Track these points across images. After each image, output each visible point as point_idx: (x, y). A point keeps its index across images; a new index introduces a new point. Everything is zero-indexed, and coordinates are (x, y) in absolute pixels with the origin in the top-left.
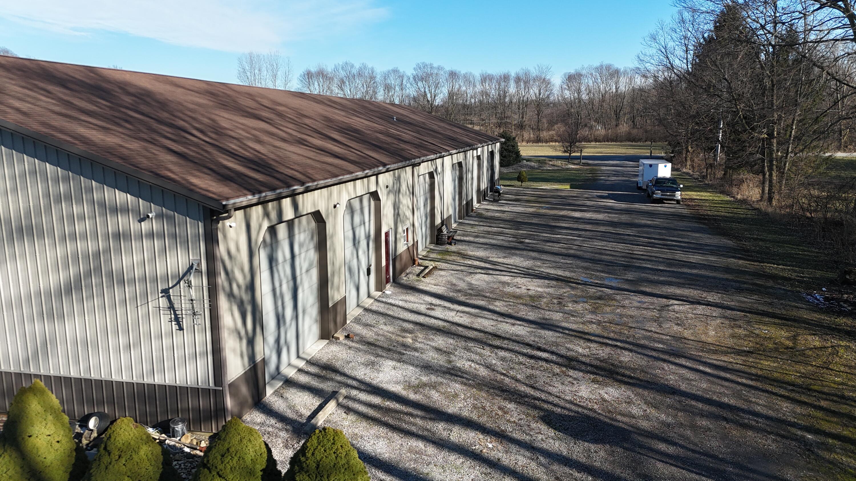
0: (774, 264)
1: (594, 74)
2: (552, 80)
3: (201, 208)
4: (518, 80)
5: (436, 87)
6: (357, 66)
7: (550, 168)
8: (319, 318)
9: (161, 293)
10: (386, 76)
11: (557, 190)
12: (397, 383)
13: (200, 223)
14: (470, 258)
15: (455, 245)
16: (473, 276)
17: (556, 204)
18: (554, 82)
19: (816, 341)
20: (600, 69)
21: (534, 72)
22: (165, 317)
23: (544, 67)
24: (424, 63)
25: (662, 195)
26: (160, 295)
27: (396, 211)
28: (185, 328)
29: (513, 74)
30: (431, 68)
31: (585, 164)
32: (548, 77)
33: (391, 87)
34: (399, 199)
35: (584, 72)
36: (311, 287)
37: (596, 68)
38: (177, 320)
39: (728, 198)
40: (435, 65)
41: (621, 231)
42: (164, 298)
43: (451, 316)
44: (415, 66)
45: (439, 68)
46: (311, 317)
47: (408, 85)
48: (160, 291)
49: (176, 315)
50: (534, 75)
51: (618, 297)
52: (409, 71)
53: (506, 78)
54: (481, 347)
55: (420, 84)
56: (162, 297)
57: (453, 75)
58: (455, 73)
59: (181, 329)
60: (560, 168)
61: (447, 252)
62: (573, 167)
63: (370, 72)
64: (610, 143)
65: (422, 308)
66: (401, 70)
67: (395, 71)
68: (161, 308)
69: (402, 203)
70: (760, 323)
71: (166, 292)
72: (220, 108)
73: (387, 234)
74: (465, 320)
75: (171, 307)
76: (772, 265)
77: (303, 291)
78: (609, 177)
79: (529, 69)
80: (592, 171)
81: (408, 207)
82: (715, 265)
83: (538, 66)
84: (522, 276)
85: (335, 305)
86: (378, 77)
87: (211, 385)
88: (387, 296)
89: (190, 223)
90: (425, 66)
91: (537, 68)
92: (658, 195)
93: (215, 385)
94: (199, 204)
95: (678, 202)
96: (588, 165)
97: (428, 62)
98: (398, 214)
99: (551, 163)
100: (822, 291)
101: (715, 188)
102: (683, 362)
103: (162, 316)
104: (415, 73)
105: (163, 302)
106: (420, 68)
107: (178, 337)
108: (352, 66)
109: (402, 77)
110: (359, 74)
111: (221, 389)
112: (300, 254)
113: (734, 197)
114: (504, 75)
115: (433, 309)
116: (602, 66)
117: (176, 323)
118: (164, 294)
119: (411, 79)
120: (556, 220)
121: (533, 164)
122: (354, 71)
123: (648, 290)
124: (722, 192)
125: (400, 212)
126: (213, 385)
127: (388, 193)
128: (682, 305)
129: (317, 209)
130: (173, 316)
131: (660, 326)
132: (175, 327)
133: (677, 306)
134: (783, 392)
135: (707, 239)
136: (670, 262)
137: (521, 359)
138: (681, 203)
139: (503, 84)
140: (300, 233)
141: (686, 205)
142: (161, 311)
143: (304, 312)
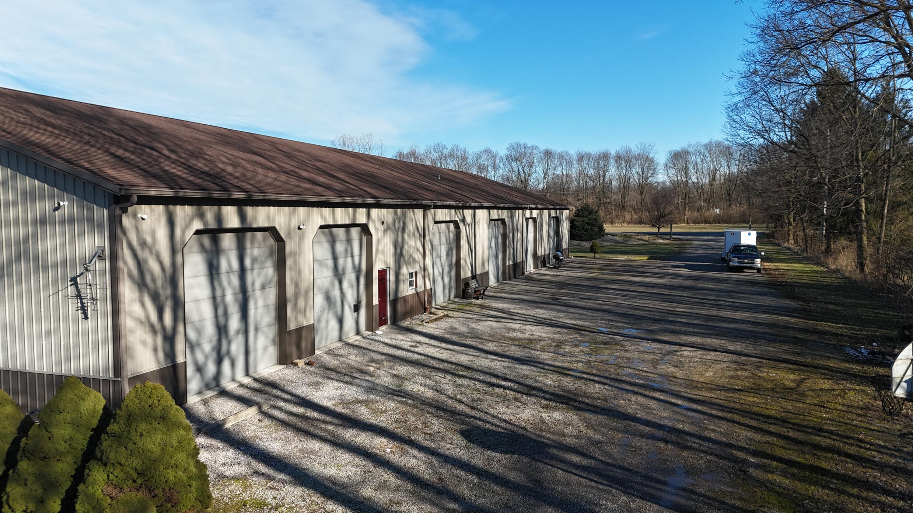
0: (832, 323)
1: (702, 151)
2: (656, 158)
3: (106, 195)
4: (618, 158)
5: (531, 167)
6: (449, 147)
7: (636, 243)
8: (277, 340)
9: (70, 281)
10: (478, 156)
11: (631, 260)
12: (331, 399)
13: (105, 210)
14: (491, 308)
15: (482, 299)
16: (482, 323)
17: (622, 271)
18: (658, 160)
19: (826, 384)
20: (709, 146)
21: (635, 150)
22: (72, 306)
23: (647, 146)
24: (517, 143)
25: (739, 262)
26: (69, 283)
27: (399, 251)
28: (89, 316)
29: (613, 152)
30: (525, 147)
31: (675, 239)
32: (651, 155)
33: (484, 168)
34: (403, 239)
35: (691, 150)
36: (266, 306)
37: (705, 146)
38: (84, 309)
39: (822, 269)
40: (529, 145)
41: (674, 292)
42: (73, 286)
43: (430, 351)
44: (508, 146)
45: (533, 147)
46: (267, 337)
47: (502, 165)
48: (69, 279)
49: (82, 303)
50: (636, 153)
51: (626, 343)
52: (502, 151)
53: (605, 156)
54: (443, 376)
55: (514, 165)
56: (71, 285)
57: (548, 154)
58: (551, 153)
59: (86, 318)
60: (647, 243)
61: (470, 304)
62: (662, 241)
63: (463, 153)
64: (721, 225)
65: (406, 345)
66: (494, 150)
67: (487, 151)
68: (69, 297)
69: (407, 243)
70: (774, 368)
71: (74, 280)
72: (221, 144)
73: (383, 274)
74: (445, 355)
75: (79, 295)
76: (830, 324)
77: (256, 308)
78: (696, 250)
79: (630, 147)
80: (680, 246)
81: (418, 250)
82: (759, 321)
83: (640, 144)
84: (536, 324)
85: (299, 330)
86: (470, 157)
87: (111, 376)
88: (377, 335)
89: (97, 209)
90: (519, 146)
91: (639, 146)
92: (735, 262)
93: (115, 376)
94: (104, 191)
95: (759, 270)
96: (679, 240)
97: (522, 142)
98: (401, 254)
99: (637, 237)
100: (873, 346)
101: (813, 260)
102: (657, 395)
103: (70, 304)
104: (508, 153)
105: (71, 290)
106: (513, 149)
107: (82, 325)
108: (444, 147)
109: (495, 157)
110: (451, 154)
111: (120, 379)
112: (252, 269)
113: (828, 268)
114: (604, 153)
115: (416, 347)
116: (711, 143)
117: (82, 312)
118: (72, 282)
119: (504, 160)
120: (609, 283)
121: (617, 238)
122: (445, 152)
123: (665, 338)
124: (817, 264)
125: (404, 252)
126: (113, 376)
127: (385, 231)
128: (695, 351)
129: (272, 225)
130: (79, 305)
131: (654, 367)
132: (81, 316)
133: (687, 352)
134: (753, 423)
135: (768, 301)
136: (709, 318)
137: (479, 385)
138: (762, 272)
139: (602, 163)
140: (252, 248)
141: (768, 274)
142: (70, 300)
143: (257, 329)
